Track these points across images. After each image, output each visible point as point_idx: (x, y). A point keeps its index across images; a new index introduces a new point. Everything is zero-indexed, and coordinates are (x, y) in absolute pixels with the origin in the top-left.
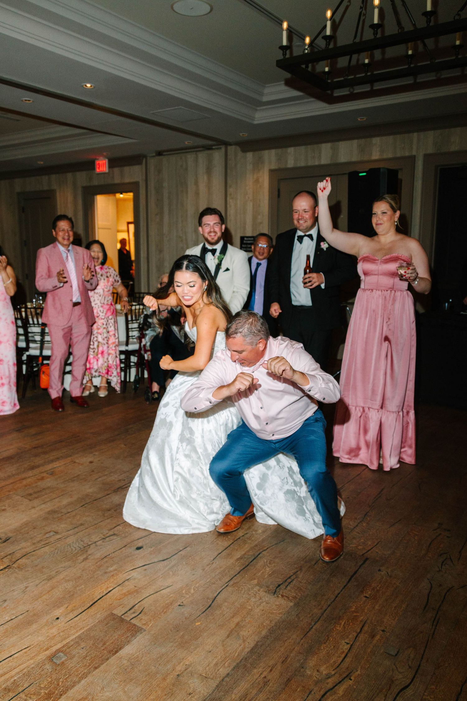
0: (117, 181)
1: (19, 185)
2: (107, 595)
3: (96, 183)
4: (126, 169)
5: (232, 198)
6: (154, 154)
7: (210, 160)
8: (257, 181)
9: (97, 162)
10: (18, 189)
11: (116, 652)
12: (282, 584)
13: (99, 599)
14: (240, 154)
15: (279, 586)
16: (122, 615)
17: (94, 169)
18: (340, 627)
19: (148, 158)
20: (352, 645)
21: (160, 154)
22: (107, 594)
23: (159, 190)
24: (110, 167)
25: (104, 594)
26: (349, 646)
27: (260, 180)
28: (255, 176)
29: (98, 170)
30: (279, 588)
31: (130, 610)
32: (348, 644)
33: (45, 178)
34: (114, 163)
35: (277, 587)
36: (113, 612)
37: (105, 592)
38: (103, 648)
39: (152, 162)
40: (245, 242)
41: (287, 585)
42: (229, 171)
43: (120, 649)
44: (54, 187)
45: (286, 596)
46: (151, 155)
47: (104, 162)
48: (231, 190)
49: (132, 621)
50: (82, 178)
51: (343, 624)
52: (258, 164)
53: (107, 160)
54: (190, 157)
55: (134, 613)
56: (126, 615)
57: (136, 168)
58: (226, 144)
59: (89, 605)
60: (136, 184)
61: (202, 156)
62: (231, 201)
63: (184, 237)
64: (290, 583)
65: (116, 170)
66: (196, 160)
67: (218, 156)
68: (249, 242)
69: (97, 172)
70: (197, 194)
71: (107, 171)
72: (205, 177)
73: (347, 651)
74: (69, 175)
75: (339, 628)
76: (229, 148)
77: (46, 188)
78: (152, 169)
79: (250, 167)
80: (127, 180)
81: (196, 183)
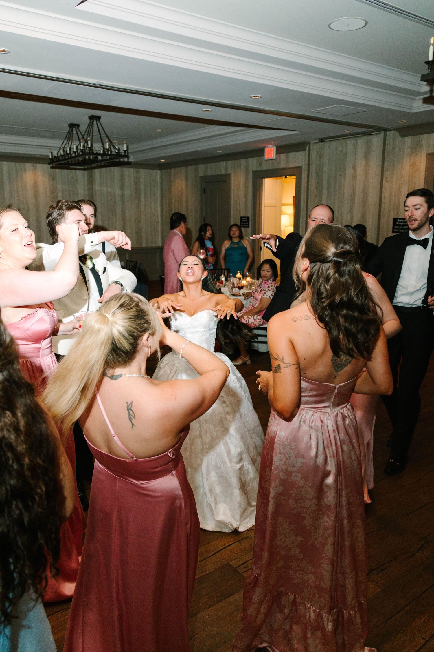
0: (283, 166)
1: (202, 170)
2: (228, 548)
3: (264, 168)
4: (292, 155)
5: (388, 181)
6: (317, 141)
7: (368, 146)
8: (414, 164)
9: (266, 149)
10: (201, 174)
11: (227, 597)
12: (375, 569)
13: (221, 550)
14: (399, 138)
15: (372, 570)
16: (237, 567)
17: (263, 155)
18: (420, 622)
19: (312, 144)
20: (427, 641)
21: (322, 140)
22: (228, 546)
23: (319, 174)
24: (277, 153)
25: (226, 546)
26: (424, 641)
27: (417, 164)
28: (412, 161)
29: (266, 157)
30: (372, 572)
31: (242, 564)
32: (423, 639)
33: (223, 164)
34: (281, 149)
35: (370, 572)
36: (230, 563)
37: (227, 545)
38: (218, 591)
39: (315, 148)
40: (397, 223)
41: (380, 572)
42: (386, 155)
43: (231, 596)
44: (230, 171)
45: (376, 582)
46: (314, 142)
47: (272, 149)
48: (387, 174)
49: (243, 574)
50: (253, 163)
51: (423, 619)
52: (415, 149)
53: (275, 148)
54: (350, 143)
55: (246, 567)
56: (239, 568)
57: (301, 153)
58: (385, 130)
59: (213, 553)
60: (300, 168)
61: (361, 141)
62: (386, 184)
63: (340, 218)
64: (382, 570)
65: (283, 156)
66: (355, 146)
67: (376, 140)
68: (401, 223)
69: (266, 159)
70: (354, 177)
71: (275, 158)
72: (363, 162)
73: (421, 645)
74: (243, 161)
75: (418, 622)
76: (388, 133)
77: (223, 172)
78: (314, 154)
79: (407, 151)
80: (291, 165)
81: (354, 167)
